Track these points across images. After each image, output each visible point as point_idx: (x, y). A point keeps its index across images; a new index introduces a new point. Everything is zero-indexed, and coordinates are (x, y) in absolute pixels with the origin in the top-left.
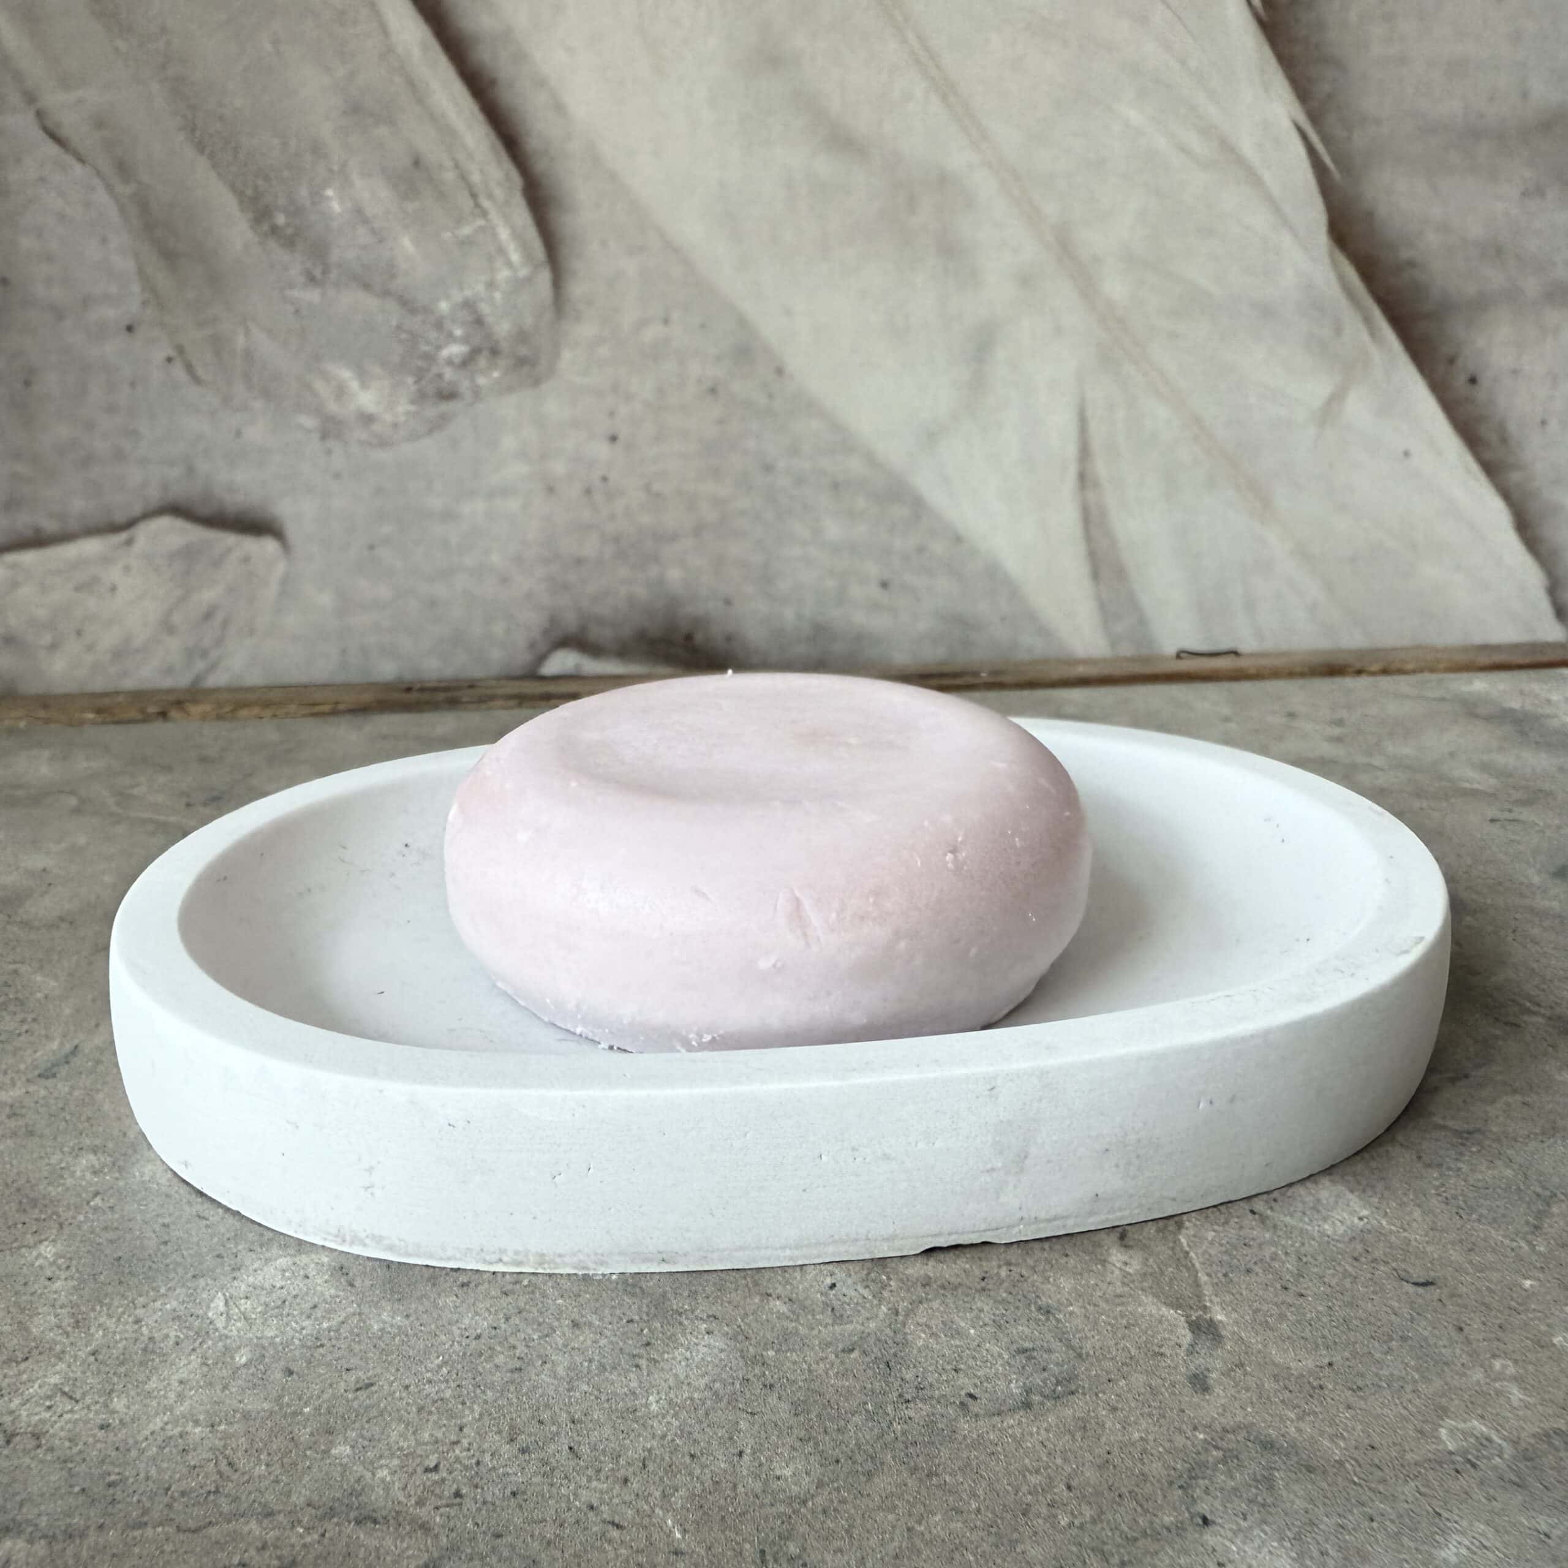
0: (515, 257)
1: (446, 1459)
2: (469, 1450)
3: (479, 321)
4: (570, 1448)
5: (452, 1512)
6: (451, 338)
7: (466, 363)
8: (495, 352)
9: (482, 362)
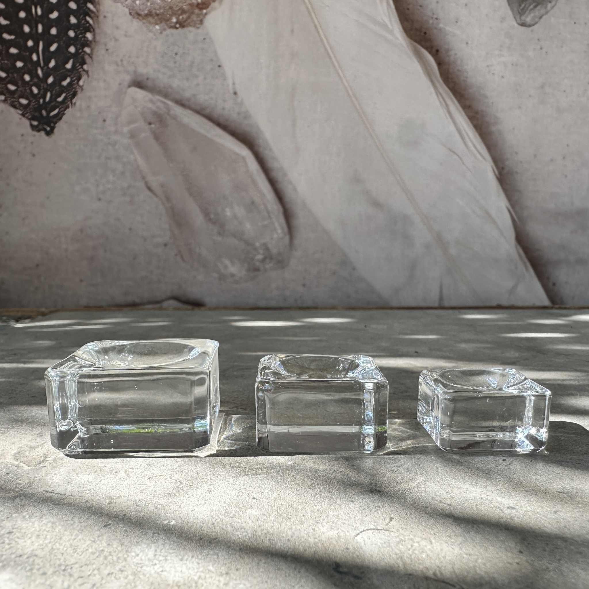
0: (279, 231)
3: (267, 249)
6: (259, 253)
7: (263, 261)
8: (271, 258)
9: (268, 261)
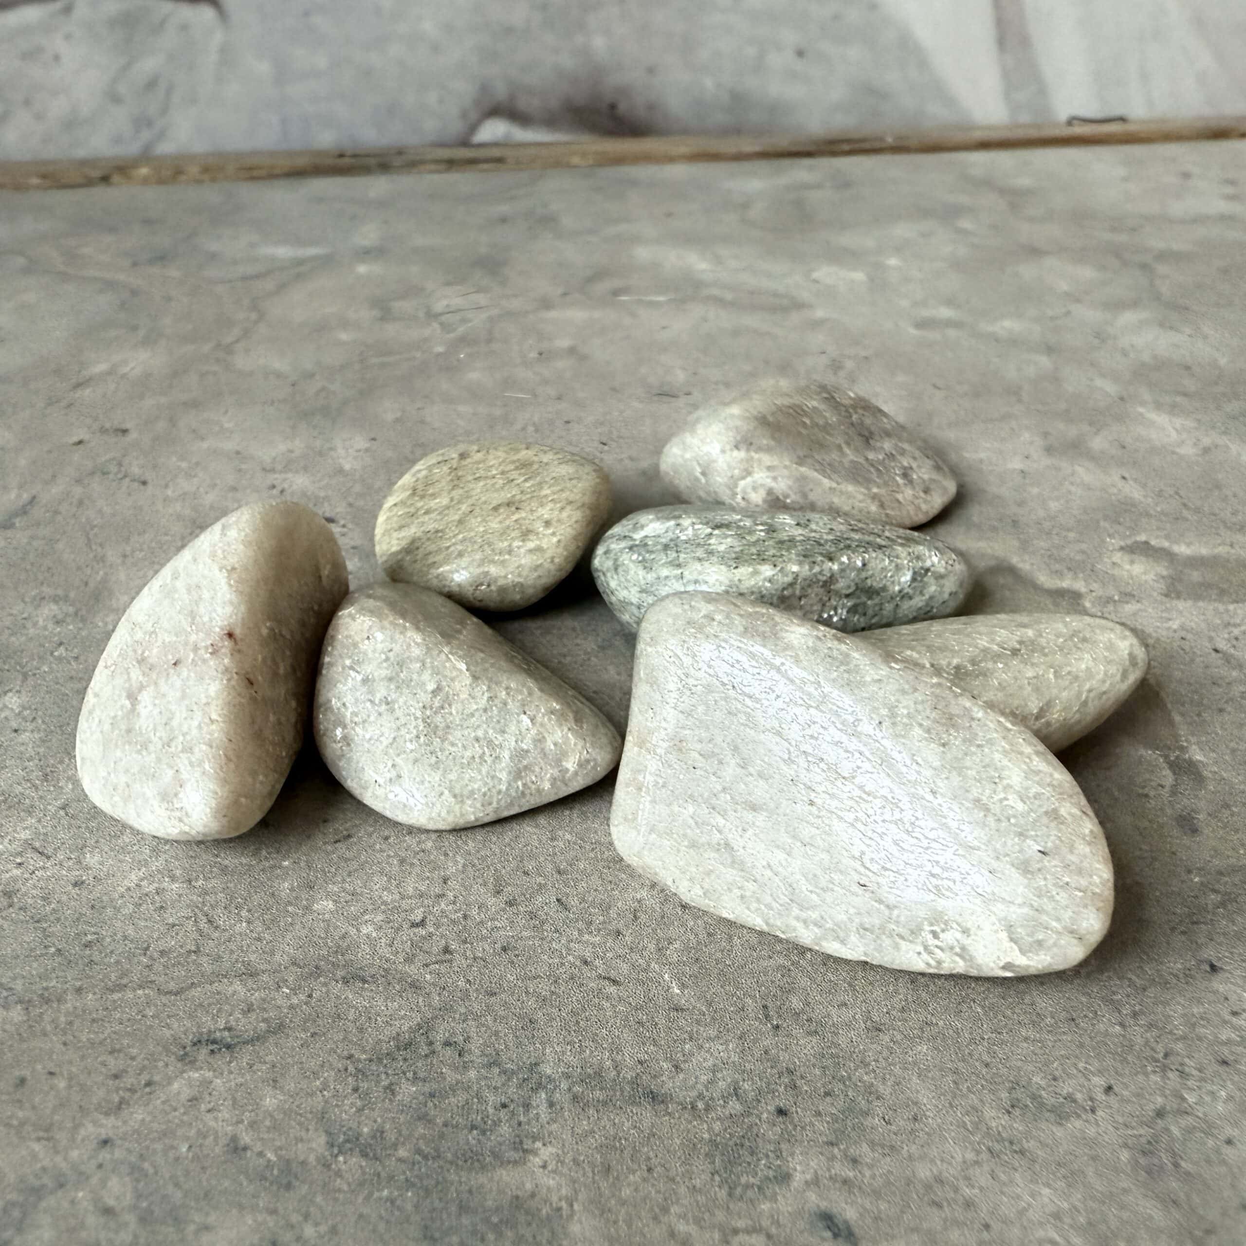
1: (430, 913)
2: (454, 903)
4: (558, 900)
5: (443, 968)
